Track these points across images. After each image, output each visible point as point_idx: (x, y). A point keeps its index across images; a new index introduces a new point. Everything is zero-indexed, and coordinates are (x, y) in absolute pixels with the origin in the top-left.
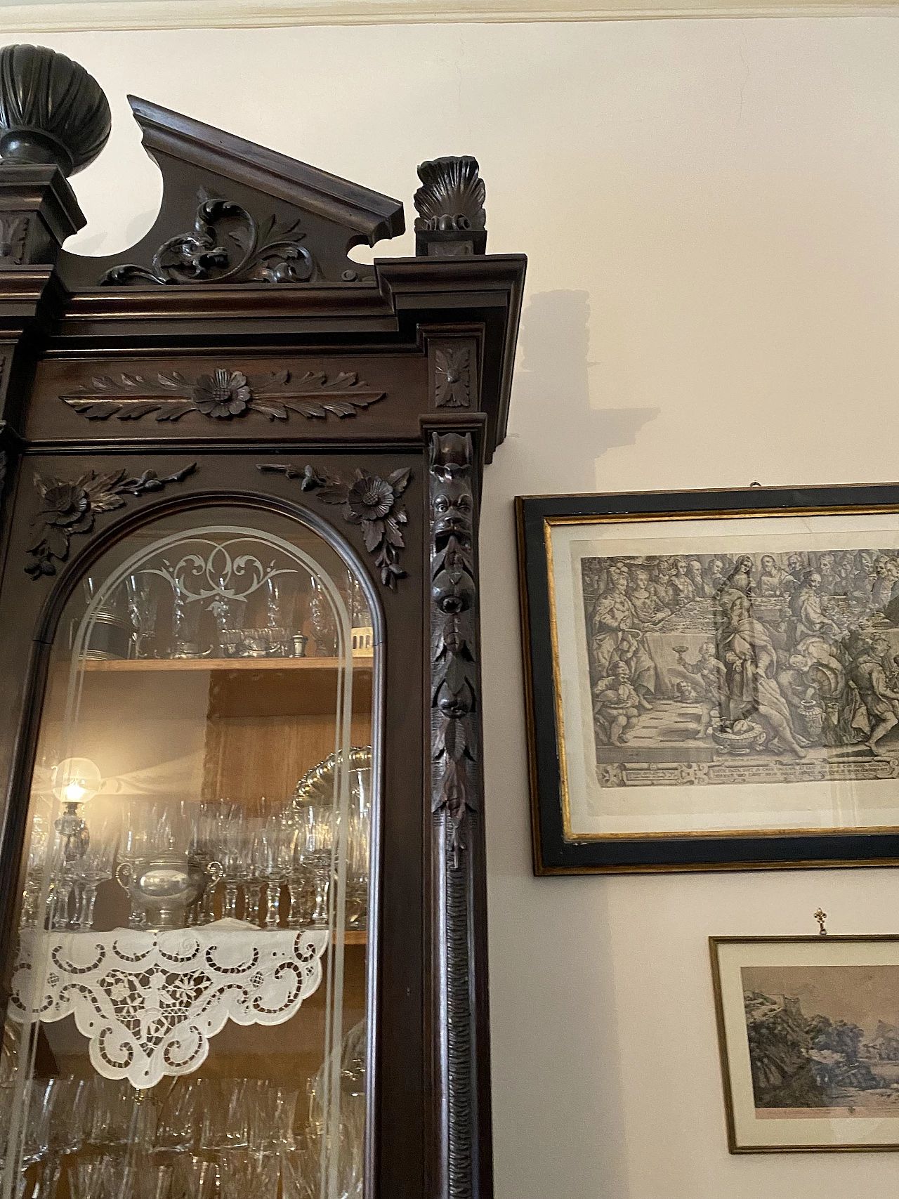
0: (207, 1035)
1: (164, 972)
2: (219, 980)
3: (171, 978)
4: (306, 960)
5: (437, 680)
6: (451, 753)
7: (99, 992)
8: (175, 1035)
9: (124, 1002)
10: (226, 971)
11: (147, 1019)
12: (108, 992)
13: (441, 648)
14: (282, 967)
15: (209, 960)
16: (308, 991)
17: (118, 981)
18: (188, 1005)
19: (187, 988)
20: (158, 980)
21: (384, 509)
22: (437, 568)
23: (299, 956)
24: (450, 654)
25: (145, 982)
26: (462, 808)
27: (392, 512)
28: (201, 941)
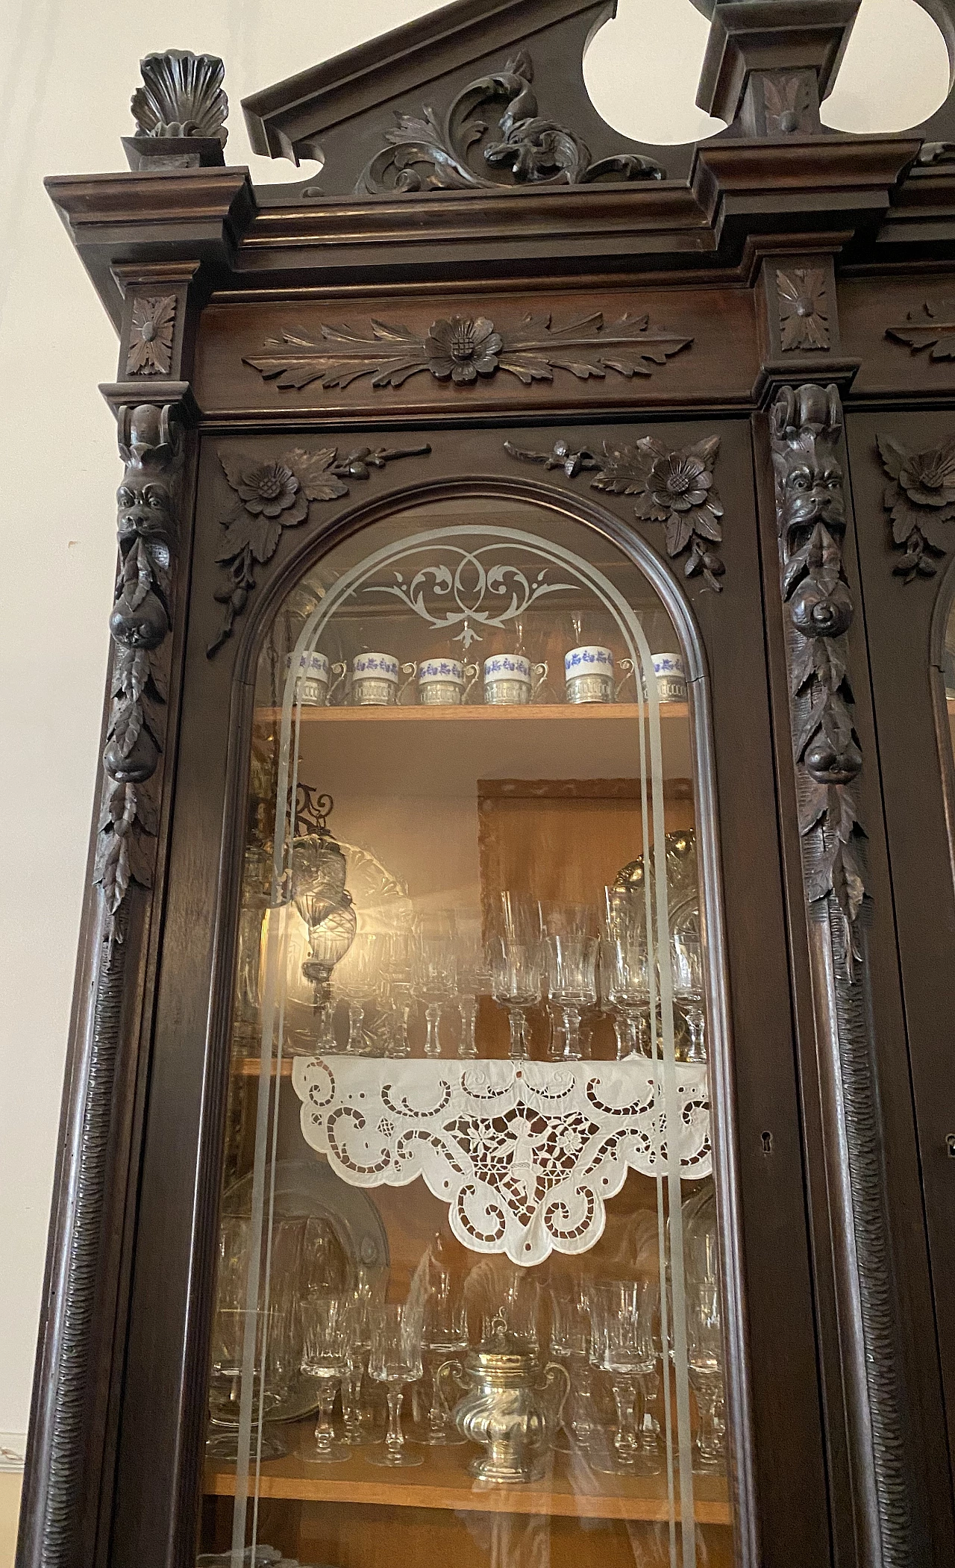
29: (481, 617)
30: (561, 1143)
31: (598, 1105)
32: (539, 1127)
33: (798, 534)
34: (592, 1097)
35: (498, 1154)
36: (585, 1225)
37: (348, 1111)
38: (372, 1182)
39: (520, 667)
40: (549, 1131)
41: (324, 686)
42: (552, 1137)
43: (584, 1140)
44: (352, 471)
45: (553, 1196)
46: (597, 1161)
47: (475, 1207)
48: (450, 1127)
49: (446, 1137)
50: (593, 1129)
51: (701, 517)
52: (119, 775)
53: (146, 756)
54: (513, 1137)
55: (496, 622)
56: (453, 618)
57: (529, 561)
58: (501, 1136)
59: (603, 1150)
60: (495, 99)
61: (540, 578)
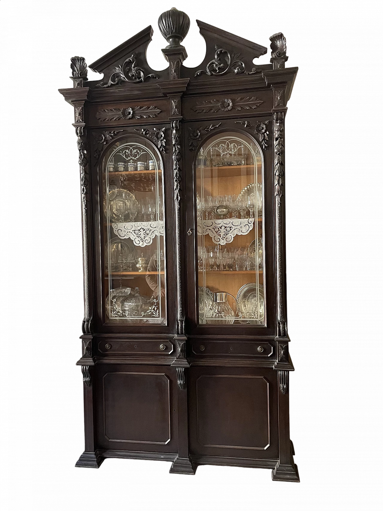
0: (233, 237)
1: (224, 226)
2: (234, 227)
3: (226, 227)
4: (250, 224)
5: (276, 170)
6: (279, 185)
7: (213, 230)
8: (227, 236)
9: (217, 231)
10: (235, 226)
11: (222, 234)
12: (214, 230)
13: (277, 163)
14: (246, 225)
15: (232, 224)
16: (251, 229)
17: (216, 228)
18: (229, 232)
19: (228, 229)
20: (223, 228)
21: (263, 131)
22: (276, 145)
23: (249, 223)
24: (278, 164)
25: (221, 228)
26: (281, 195)
27: (265, 132)
28: (230, 221)
29: (133, 158)
30: (147, 232)
31: (151, 227)
32: (144, 230)
33: (174, 145)
34: (150, 226)
35: (139, 234)
36: (150, 242)
37: (120, 229)
38: (123, 238)
39: (142, 164)
40: (145, 231)
41: (114, 168)
42: (146, 231)
43: (150, 232)
44: (112, 135)
45: (146, 238)
46: (151, 234)
47: (136, 240)
48: (133, 231)
49: (132, 232)
50: (151, 230)
51: (163, 141)
52: (83, 186)
53: (86, 183)
54: (141, 231)
55: (135, 159)
56: (129, 158)
57: (139, 149)
58: (139, 231)
59: (152, 233)
60: (130, 63)
61: (141, 151)
